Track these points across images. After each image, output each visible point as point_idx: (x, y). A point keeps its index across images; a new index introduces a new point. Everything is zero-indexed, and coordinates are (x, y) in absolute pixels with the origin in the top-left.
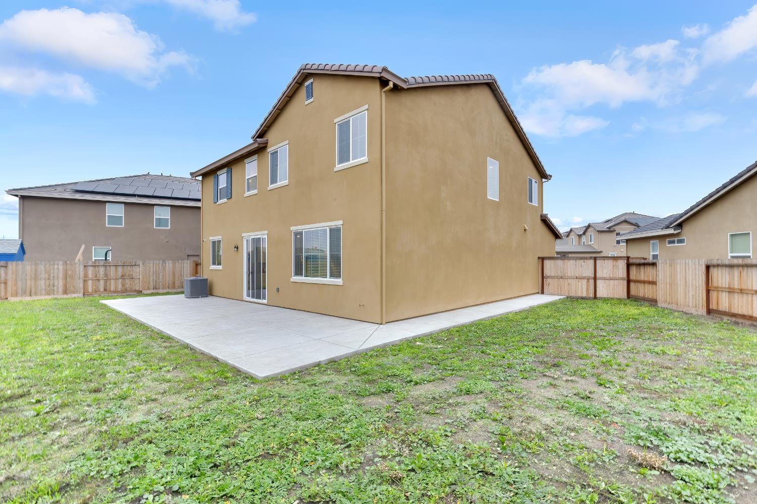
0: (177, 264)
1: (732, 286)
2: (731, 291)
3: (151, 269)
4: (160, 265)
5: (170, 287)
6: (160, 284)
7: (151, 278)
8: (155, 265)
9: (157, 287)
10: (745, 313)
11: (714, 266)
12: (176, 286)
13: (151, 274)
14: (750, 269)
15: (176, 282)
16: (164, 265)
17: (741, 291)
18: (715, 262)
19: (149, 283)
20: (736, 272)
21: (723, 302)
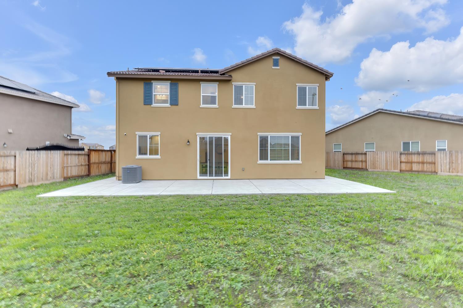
0: (49, 155)
1: (352, 160)
2: (352, 161)
3: (27, 161)
4: (36, 156)
5: (44, 178)
6: (35, 175)
7: (27, 171)
8: (31, 155)
9: (33, 179)
10: (357, 167)
11: (346, 154)
12: (49, 178)
13: (27, 166)
14: (359, 155)
15: (49, 173)
16: (39, 155)
17: (356, 161)
18: (346, 153)
19: (25, 175)
20: (354, 156)
21: (349, 165)
